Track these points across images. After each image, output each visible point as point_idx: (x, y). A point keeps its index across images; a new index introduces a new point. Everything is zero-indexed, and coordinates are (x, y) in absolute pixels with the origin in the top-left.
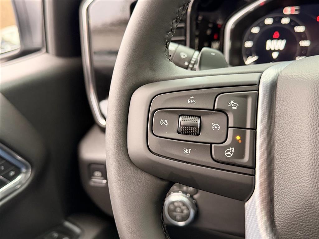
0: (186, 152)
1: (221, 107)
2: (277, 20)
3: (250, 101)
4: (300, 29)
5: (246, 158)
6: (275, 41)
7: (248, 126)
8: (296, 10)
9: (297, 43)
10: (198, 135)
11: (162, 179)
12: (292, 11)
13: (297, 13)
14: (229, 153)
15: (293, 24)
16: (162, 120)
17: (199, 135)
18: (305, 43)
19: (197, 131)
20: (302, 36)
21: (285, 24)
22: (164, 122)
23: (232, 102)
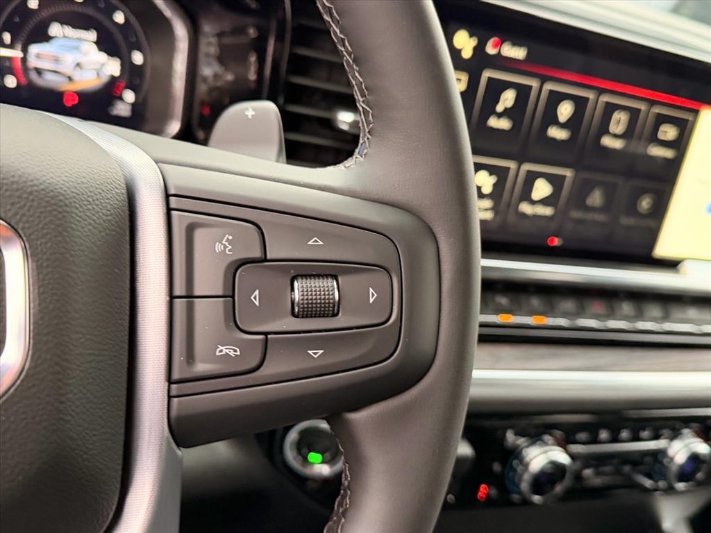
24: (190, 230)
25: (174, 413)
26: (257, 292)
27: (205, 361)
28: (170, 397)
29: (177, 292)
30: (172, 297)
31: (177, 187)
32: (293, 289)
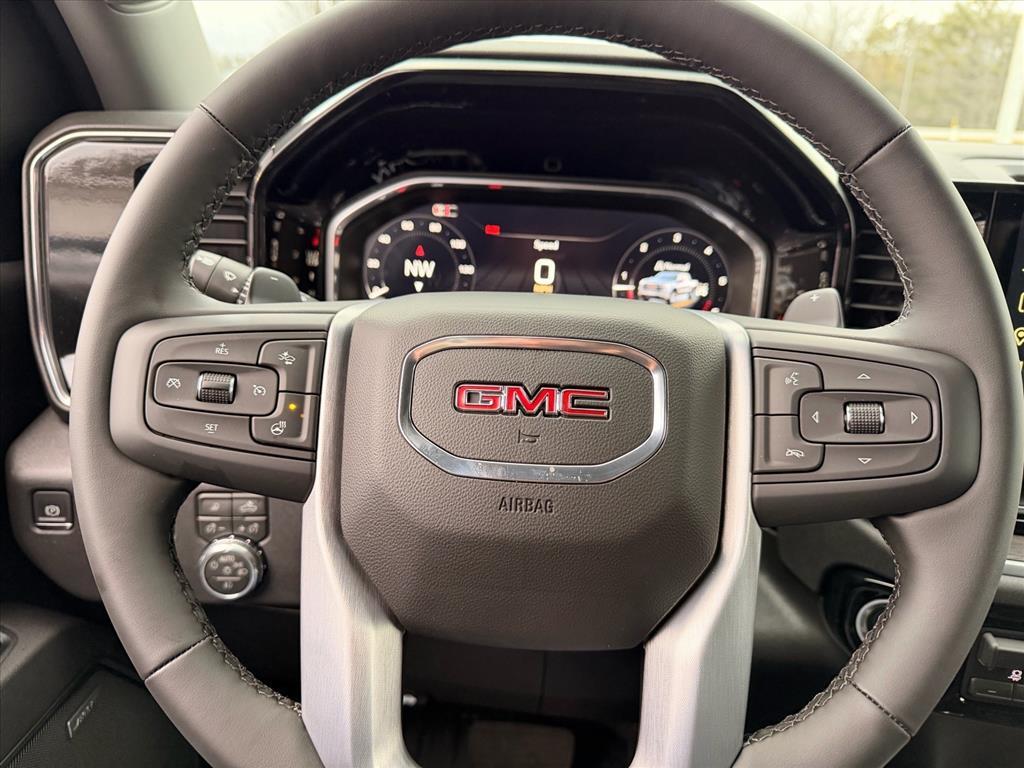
0: (211, 429)
1: (266, 362)
2: (421, 226)
3: (312, 353)
4: (459, 244)
5: (304, 437)
6: (417, 263)
7: (309, 389)
8: (452, 211)
9: (455, 269)
10: (230, 403)
11: (170, 476)
12: (445, 211)
13: (454, 215)
14: (277, 429)
15: (447, 235)
16: (171, 380)
17: (232, 402)
18: (467, 270)
19: (229, 397)
20: (462, 257)
21: (435, 233)
22: (174, 382)
23: (286, 354)
24: (767, 370)
25: (756, 495)
26: (817, 413)
27: (776, 460)
28: (753, 484)
29: (757, 412)
30: (754, 415)
31: (759, 343)
32: (845, 413)
